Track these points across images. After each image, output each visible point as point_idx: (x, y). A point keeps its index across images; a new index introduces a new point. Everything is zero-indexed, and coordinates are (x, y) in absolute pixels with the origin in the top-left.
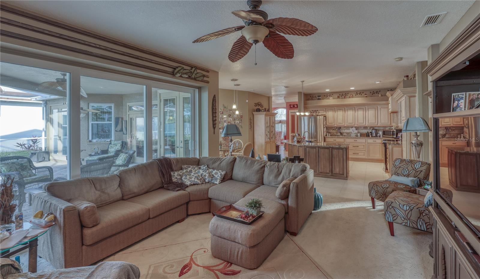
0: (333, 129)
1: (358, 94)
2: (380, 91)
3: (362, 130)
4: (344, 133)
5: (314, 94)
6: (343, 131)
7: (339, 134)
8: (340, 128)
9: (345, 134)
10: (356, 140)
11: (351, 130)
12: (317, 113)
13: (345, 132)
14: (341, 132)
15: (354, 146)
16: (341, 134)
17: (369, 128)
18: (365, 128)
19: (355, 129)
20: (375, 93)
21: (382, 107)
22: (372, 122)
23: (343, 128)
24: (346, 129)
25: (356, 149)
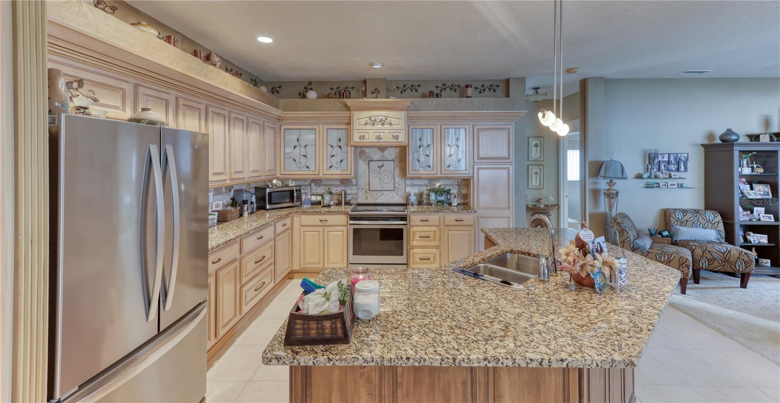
15: (258, 258)
21: (268, 124)
25: (260, 267)
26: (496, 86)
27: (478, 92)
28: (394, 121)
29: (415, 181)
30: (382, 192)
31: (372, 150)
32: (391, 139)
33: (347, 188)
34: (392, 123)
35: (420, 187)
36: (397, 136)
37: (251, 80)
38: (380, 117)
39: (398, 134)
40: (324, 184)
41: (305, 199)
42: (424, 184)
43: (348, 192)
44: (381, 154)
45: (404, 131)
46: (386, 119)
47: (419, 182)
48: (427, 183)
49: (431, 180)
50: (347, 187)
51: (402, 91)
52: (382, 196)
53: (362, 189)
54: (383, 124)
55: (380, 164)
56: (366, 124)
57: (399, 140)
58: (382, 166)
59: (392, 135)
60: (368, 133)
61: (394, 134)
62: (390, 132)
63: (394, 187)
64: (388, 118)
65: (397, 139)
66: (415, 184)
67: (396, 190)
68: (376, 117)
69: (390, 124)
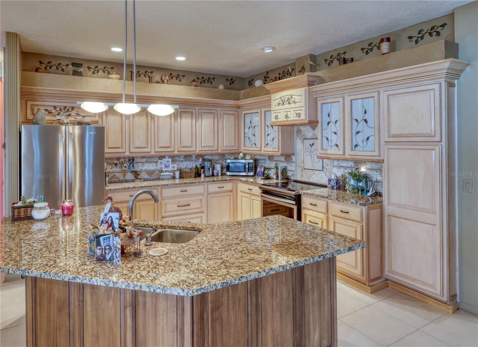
0: (116, 164)
1: (174, 78)
2: (214, 79)
3: (182, 162)
4: (141, 171)
5: (56, 57)
6: (139, 167)
7: (130, 176)
8: (132, 160)
9: (144, 175)
10: (184, 189)
11: (161, 165)
12: (69, 115)
13: (143, 169)
14: (136, 169)
15: (181, 204)
16: (136, 174)
17: (194, 158)
18: (187, 157)
19: (170, 160)
20: (206, 81)
21: (226, 112)
22: (208, 145)
23: (139, 160)
24: (147, 162)
25: (184, 211)
26: (441, 26)
27: (414, 42)
28: (297, 99)
29: (342, 162)
30: (313, 171)
31: (306, 128)
32: (295, 117)
33: (288, 165)
34: (296, 101)
35: (345, 169)
36: (299, 114)
37: (226, 80)
38: (288, 97)
39: (299, 112)
40: (275, 160)
41: (259, 171)
42: (350, 166)
43: (289, 168)
44: (313, 132)
45: (305, 108)
46: (292, 97)
47: (345, 164)
48: (353, 165)
49: (358, 162)
50: (288, 163)
51: (329, 63)
52: (314, 175)
53: (299, 166)
54: (289, 103)
55: (311, 142)
56: (279, 104)
57: (301, 118)
58: (313, 144)
59: (296, 113)
60: (280, 112)
61: (297, 112)
62: (294, 111)
63: (323, 167)
64: (293, 97)
65: (300, 117)
66: (341, 165)
67: (324, 170)
68: (285, 97)
69: (295, 102)
